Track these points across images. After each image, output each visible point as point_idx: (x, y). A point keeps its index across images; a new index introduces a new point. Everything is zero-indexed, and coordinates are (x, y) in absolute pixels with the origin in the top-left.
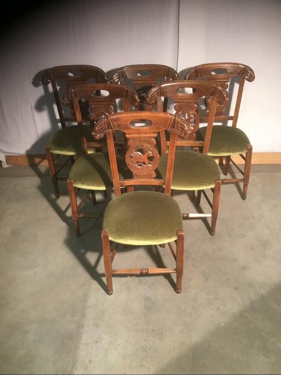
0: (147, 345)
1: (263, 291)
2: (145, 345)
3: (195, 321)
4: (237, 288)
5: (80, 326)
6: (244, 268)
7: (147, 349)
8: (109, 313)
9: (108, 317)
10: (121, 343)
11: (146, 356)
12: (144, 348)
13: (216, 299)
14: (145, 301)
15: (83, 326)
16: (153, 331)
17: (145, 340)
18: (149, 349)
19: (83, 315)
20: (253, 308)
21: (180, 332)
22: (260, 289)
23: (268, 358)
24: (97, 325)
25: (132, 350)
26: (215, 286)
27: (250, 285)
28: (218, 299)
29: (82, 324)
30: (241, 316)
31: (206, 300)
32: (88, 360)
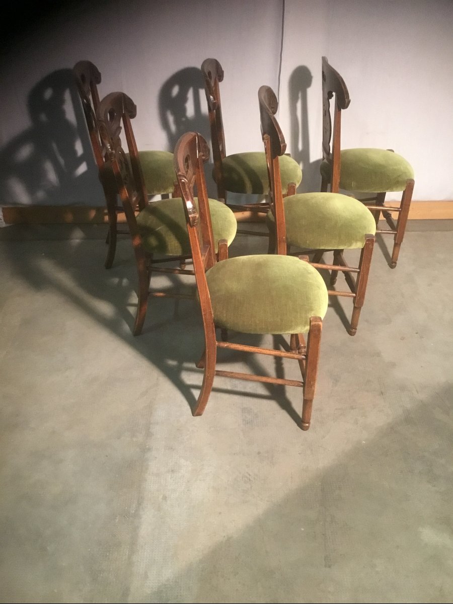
0: (251, 474)
1: (423, 396)
2: (247, 473)
3: (322, 439)
4: (382, 393)
5: (145, 450)
6: (393, 365)
7: (250, 478)
8: (189, 431)
9: (188, 436)
10: (211, 472)
11: (251, 488)
12: (247, 477)
13: (352, 408)
14: (243, 413)
15: (149, 449)
16: (259, 453)
17: (247, 466)
18: (254, 478)
19: (149, 435)
20: (408, 419)
21: (299, 454)
22: (418, 393)
23: (434, 486)
24: (172, 448)
25: (228, 481)
26: (349, 391)
27: (403, 388)
28: (355, 408)
29: (147, 447)
30: (391, 430)
31: (336, 409)
32: (161, 497)
